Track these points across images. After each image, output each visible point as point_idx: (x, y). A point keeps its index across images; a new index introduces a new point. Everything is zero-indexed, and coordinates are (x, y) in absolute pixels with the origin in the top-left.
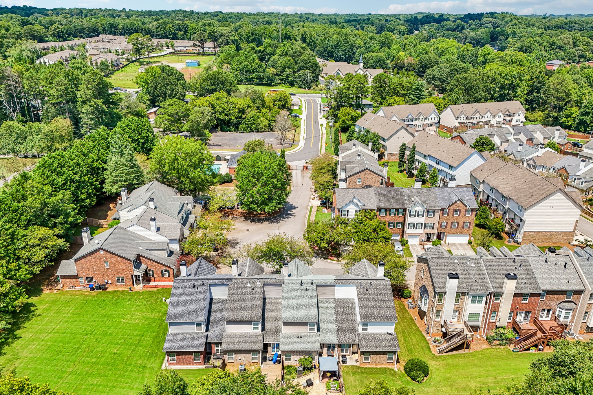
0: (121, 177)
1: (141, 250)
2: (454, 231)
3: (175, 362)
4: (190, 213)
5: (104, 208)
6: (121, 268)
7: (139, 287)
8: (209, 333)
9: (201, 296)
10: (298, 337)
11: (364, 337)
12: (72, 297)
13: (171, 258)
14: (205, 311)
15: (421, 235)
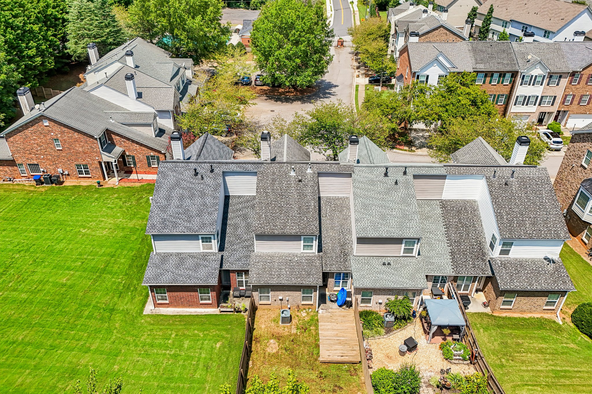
0: (89, 30)
1: (113, 124)
2: (582, 109)
3: (167, 302)
4: (190, 82)
5: (71, 79)
6: (81, 149)
7: (114, 181)
8: (225, 253)
9: (209, 191)
10: (384, 264)
11: (504, 265)
12: (7, 194)
13: (162, 139)
14: (218, 216)
15: (532, 115)
